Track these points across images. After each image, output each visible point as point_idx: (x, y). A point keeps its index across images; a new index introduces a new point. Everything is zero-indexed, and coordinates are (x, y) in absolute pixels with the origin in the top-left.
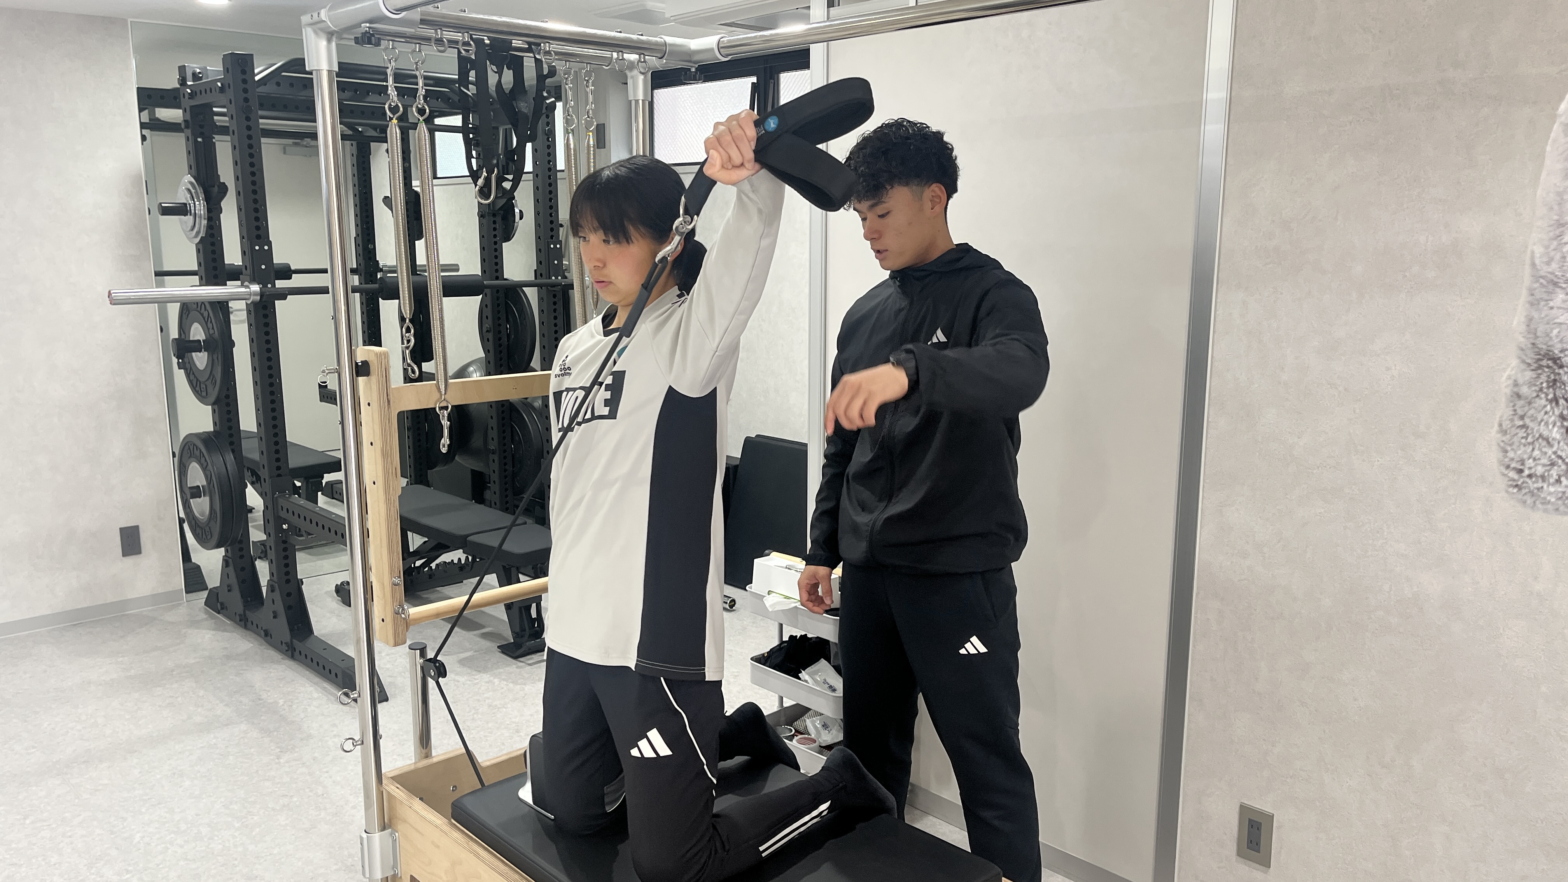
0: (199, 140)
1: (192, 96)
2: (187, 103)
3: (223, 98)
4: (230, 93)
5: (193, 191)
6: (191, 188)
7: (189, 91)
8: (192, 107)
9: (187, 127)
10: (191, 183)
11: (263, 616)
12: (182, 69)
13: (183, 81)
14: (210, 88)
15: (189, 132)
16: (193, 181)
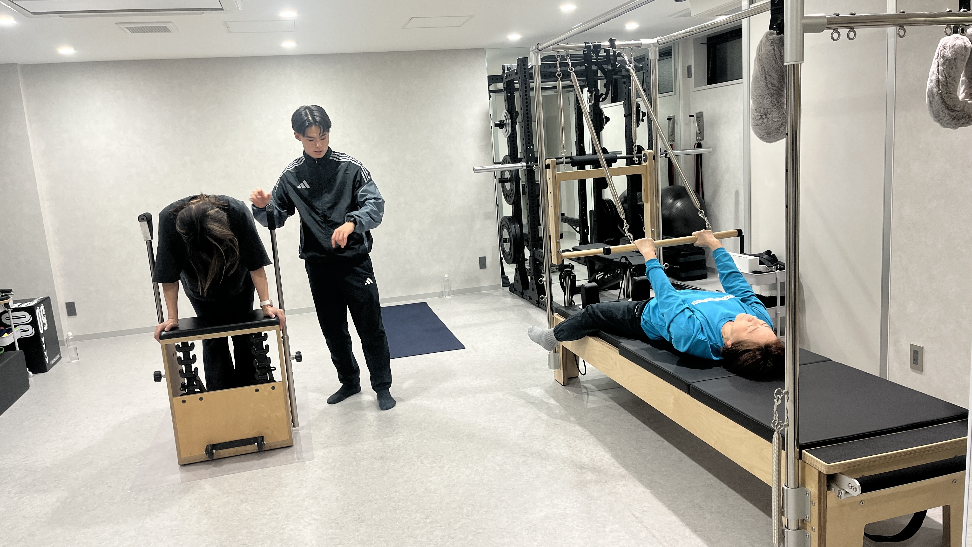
0: (509, 95)
1: (507, 77)
2: (505, 80)
3: (517, 76)
4: (519, 74)
5: (506, 116)
6: (506, 115)
7: (505, 75)
8: (506, 82)
9: (505, 90)
10: (506, 113)
11: (529, 292)
12: (503, 66)
13: (504, 72)
14: (512, 73)
15: (505, 92)
16: (507, 112)
